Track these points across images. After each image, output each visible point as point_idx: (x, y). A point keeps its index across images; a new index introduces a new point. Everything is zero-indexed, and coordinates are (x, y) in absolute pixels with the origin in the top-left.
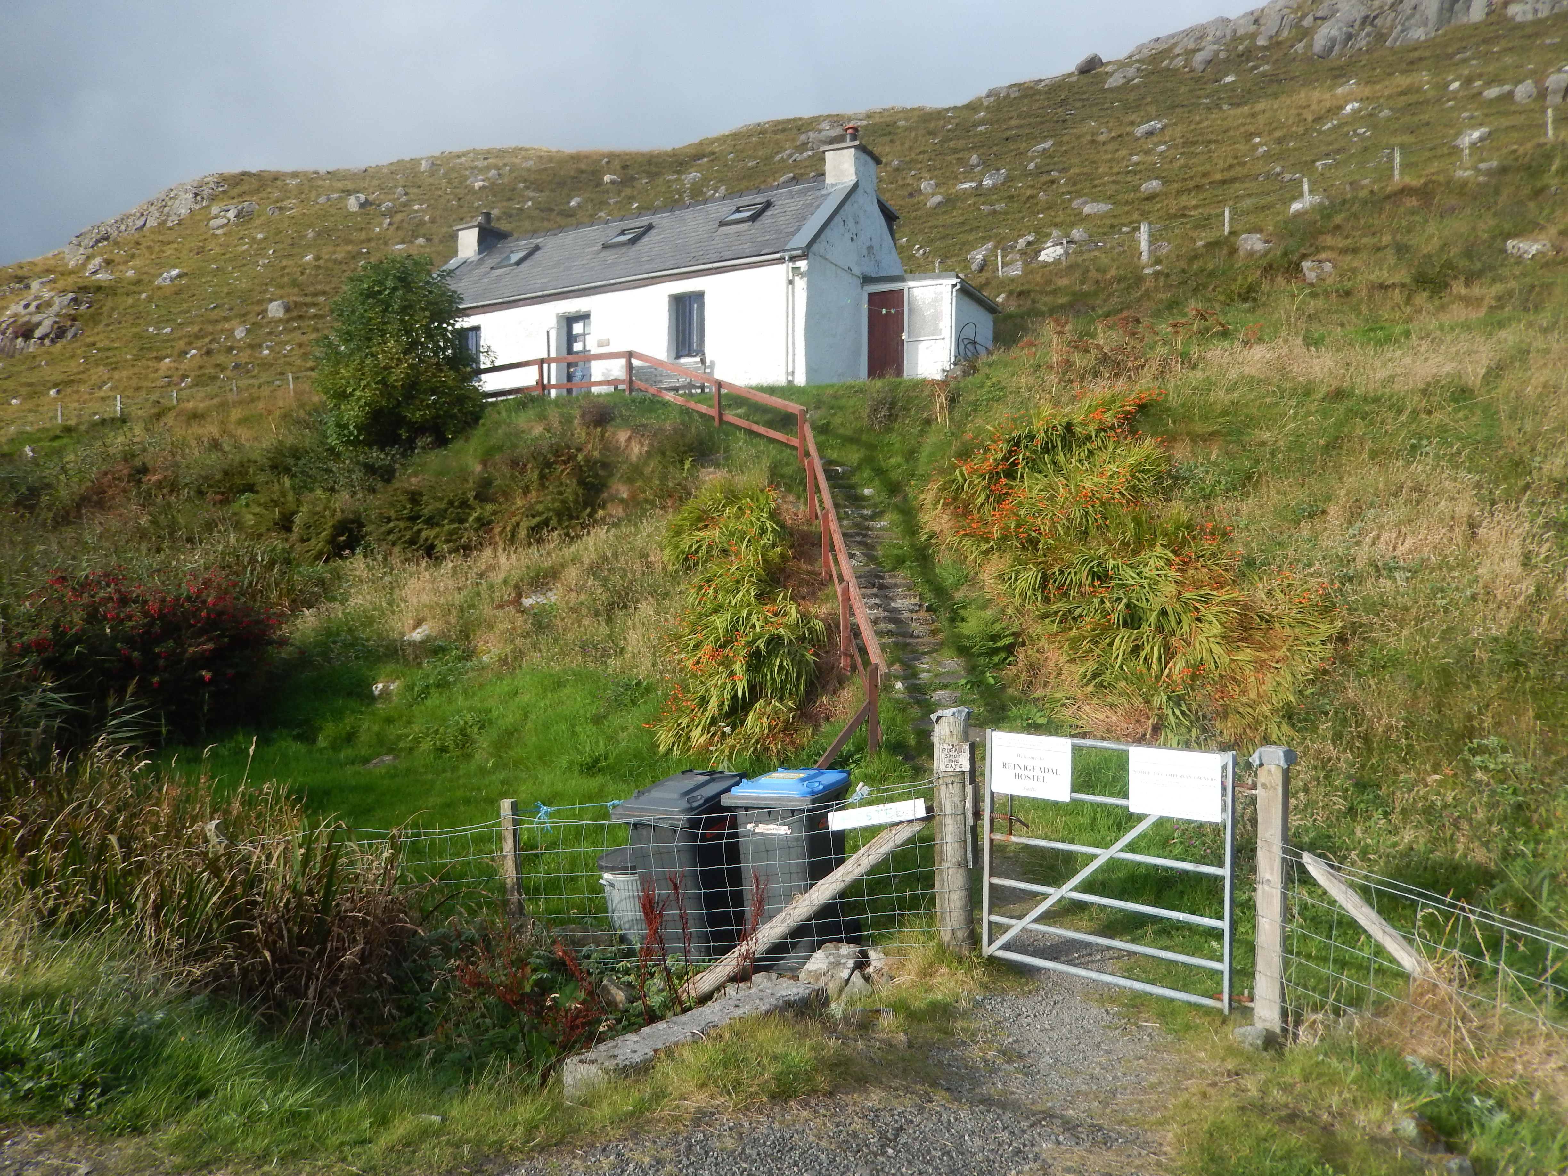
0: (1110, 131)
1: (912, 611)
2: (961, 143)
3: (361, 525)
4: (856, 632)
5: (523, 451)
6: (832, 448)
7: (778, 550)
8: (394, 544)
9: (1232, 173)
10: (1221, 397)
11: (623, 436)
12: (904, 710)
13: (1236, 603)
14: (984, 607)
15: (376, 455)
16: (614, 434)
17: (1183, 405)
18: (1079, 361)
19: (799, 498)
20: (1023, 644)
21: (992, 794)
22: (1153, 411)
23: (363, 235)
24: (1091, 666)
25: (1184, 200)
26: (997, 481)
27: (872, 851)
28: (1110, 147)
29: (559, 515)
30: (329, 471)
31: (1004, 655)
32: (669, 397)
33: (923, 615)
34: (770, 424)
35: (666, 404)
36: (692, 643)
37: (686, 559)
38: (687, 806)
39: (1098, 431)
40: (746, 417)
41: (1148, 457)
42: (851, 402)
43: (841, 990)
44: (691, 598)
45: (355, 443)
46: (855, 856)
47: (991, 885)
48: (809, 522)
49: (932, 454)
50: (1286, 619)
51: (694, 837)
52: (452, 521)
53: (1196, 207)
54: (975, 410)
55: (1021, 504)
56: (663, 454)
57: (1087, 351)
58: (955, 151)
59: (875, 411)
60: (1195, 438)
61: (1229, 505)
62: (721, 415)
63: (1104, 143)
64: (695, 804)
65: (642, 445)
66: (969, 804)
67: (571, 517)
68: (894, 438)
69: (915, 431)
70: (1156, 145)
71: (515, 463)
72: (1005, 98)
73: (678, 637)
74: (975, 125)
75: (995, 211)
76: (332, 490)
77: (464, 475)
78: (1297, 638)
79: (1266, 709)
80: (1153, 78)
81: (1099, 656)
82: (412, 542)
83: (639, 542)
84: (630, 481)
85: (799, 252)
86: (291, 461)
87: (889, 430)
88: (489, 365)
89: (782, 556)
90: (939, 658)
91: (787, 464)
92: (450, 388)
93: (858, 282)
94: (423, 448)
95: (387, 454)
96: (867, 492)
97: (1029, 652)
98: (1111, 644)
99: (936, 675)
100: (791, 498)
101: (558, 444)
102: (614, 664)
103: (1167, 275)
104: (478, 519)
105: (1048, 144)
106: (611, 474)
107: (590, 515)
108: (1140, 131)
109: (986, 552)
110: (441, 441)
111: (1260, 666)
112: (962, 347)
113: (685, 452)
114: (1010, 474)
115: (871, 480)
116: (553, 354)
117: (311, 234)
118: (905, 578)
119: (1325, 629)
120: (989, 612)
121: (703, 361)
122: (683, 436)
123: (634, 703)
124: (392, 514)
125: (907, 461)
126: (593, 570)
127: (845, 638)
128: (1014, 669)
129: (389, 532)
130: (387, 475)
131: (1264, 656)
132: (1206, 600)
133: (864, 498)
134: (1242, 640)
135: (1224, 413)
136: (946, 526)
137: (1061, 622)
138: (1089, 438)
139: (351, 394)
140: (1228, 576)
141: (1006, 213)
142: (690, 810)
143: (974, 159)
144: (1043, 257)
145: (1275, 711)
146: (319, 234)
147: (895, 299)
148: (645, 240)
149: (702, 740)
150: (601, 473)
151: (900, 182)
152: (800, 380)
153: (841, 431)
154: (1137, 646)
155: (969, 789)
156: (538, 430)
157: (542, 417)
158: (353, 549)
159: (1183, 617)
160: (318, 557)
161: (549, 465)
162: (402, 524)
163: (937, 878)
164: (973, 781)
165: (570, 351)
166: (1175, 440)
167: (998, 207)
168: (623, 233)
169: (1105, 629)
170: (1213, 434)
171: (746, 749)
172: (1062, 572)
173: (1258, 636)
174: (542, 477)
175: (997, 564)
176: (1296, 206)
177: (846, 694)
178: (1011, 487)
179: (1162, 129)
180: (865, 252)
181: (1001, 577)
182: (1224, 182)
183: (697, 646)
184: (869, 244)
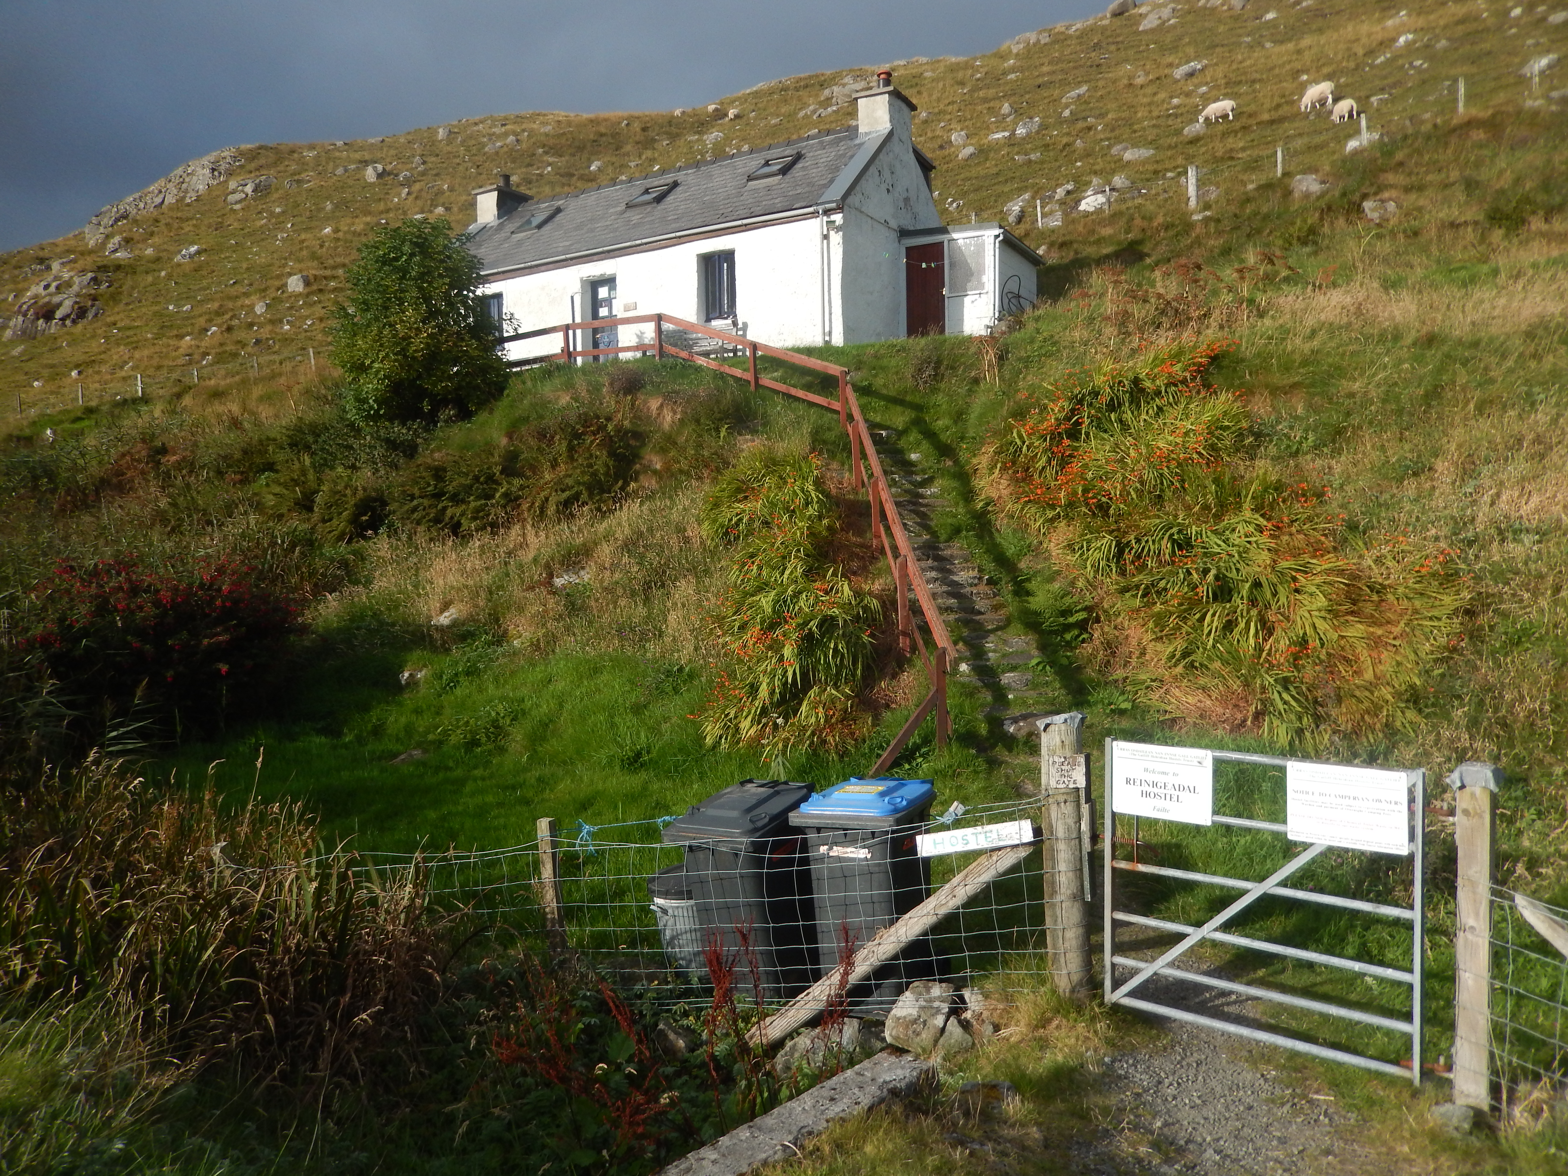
0: (1147, 74)
1: (971, 585)
2: (991, 92)
3: (384, 504)
4: (915, 609)
5: (549, 422)
6: (875, 410)
7: (825, 522)
8: (418, 523)
9: (1280, 112)
10: (1298, 345)
11: (654, 404)
12: (971, 695)
13: (1341, 572)
14: (1051, 579)
15: (399, 431)
16: (645, 402)
17: (1259, 355)
18: (1138, 311)
19: (843, 464)
20: (1098, 620)
21: (1114, 814)
22: (1226, 362)
23: (382, 206)
24: (1179, 644)
25: (1231, 142)
26: (1060, 442)
27: (969, 880)
28: (1149, 90)
29: (590, 488)
30: (350, 447)
31: (1076, 632)
32: (701, 361)
33: (983, 588)
34: (808, 387)
35: (698, 369)
36: (737, 624)
37: (726, 533)
38: (751, 826)
39: (1167, 385)
40: (783, 380)
41: (1225, 413)
42: (893, 362)
43: (936, 1041)
44: (734, 576)
45: (376, 417)
46: (947, 886)
47: (1114, 921)
48: (855, 491)
49: (982, 416)
50: (1401, 590)
51: (759, 863)
52: (478, 498)
53: (1243, 149)
54: (1026, 367)
55: (1086, 466)
56: (698, 421)
57: (1145, 301)
58: (985, 100)
59: (920, 371)
60: (1275, 391)
61: (1319, 462)
62: (757, 379)
63: (1142, 87)
64: (760, 824)
65: (675, 413)
66: (1085, 826)
67: (602, 491)
68: (940, 398)
69: (963, 391)
70: (1198, 86)
71: (542, 435)
72: (1035, 45)
73: (720, 620)
74: (1005, 73)
75: (1030, 161)
76: (353, 467)
77: (489, 449)
78: (1416, 611)
79: (1386, 692)
80: (1190, 18)
81: (1188, 634)
82: (437, 520)
83: (675, 516)
84: (663, 451)
85: (834, 205)
86: (310, 439)
87: (934, 390)
88: (512, 333)
89: (830, 528)
90: (1005, 636)
91: (829, 429)
92: (472, 358)
93: (894, 236)
94: (446, 421)
95: (409, 429)
96: (914, 457)
97: (1106, 629)
98: (1202, 619)
99: (1004, 656)
100: (835, 465)
101: (586, 414)
102: (653, 648)
103: (1218, 221)
104: (506, 495)
105: (1084, 88)
106: (643, 445)
107: (622, 489)
108: (1179, 73)
109: (1052, 520)
110: (465, 415)
111: (1376, 643)
112: (1006, 301)
113: (721, 420)
114: (1074, 434)
115: (918, 444)
116: (578, 320)
117: (329, 206)
118: (961, 549)
119: (1449, 600)
120: (1056, 586)
121: (735, 324)
122: (718, 402)
123: (676, 691)
124: (416, 492)
125: (956, 422)
126: (628, 546)
127: (903, 617)
128: (1088, 648)
129: (414, 510)
130: (410, 450)
131: (1380, 632)
132: (1305, 570)
133: (911, 464)
134: (1352, 613)
135: (1305, 363)
136: (1005, 492)
137: (1143, 596)
138: (1158, 393)
139: (370, 367)
140: (1328, 543)
141: (1042, 162)
142: (755, 830)
143: (1006, 108)
144: (1083, 206)
145: (1398, 695)
146: (336, 206)
147: (935, 252)
148: (670, 198)
149: (752, 732)
150: (632, 442)
151: (929, 134)
152: (838, 340)
153: (885, 392)
154: (1229, 622)
155: (1085, 809)
156: (565, 399)
157: (569, 386)
158: (376, 530)
159: (1280, 588)
160: (340, 538)
161: (577, 436)
162: (426, 502)
163: (1048, 913)
164: (1088, 800)
165: (595, 315)
166: (1253, 394)
167: (1033, 157)
168: (647, 191)
169: (1191, 604)
170: (1295, 386)
171: (801, 742)
172: (1138, 541)
173: (1369, 608)
174: (571, 449)
175: (1063, 533)
176: (1352, 144)
177: (906, 677)
178: (1076, 449)
179: (1202, 70)
180: (902, 204)
181: (1070, 547)
182: (1272, 122)
183: (743, 627)
184: (905, 195)
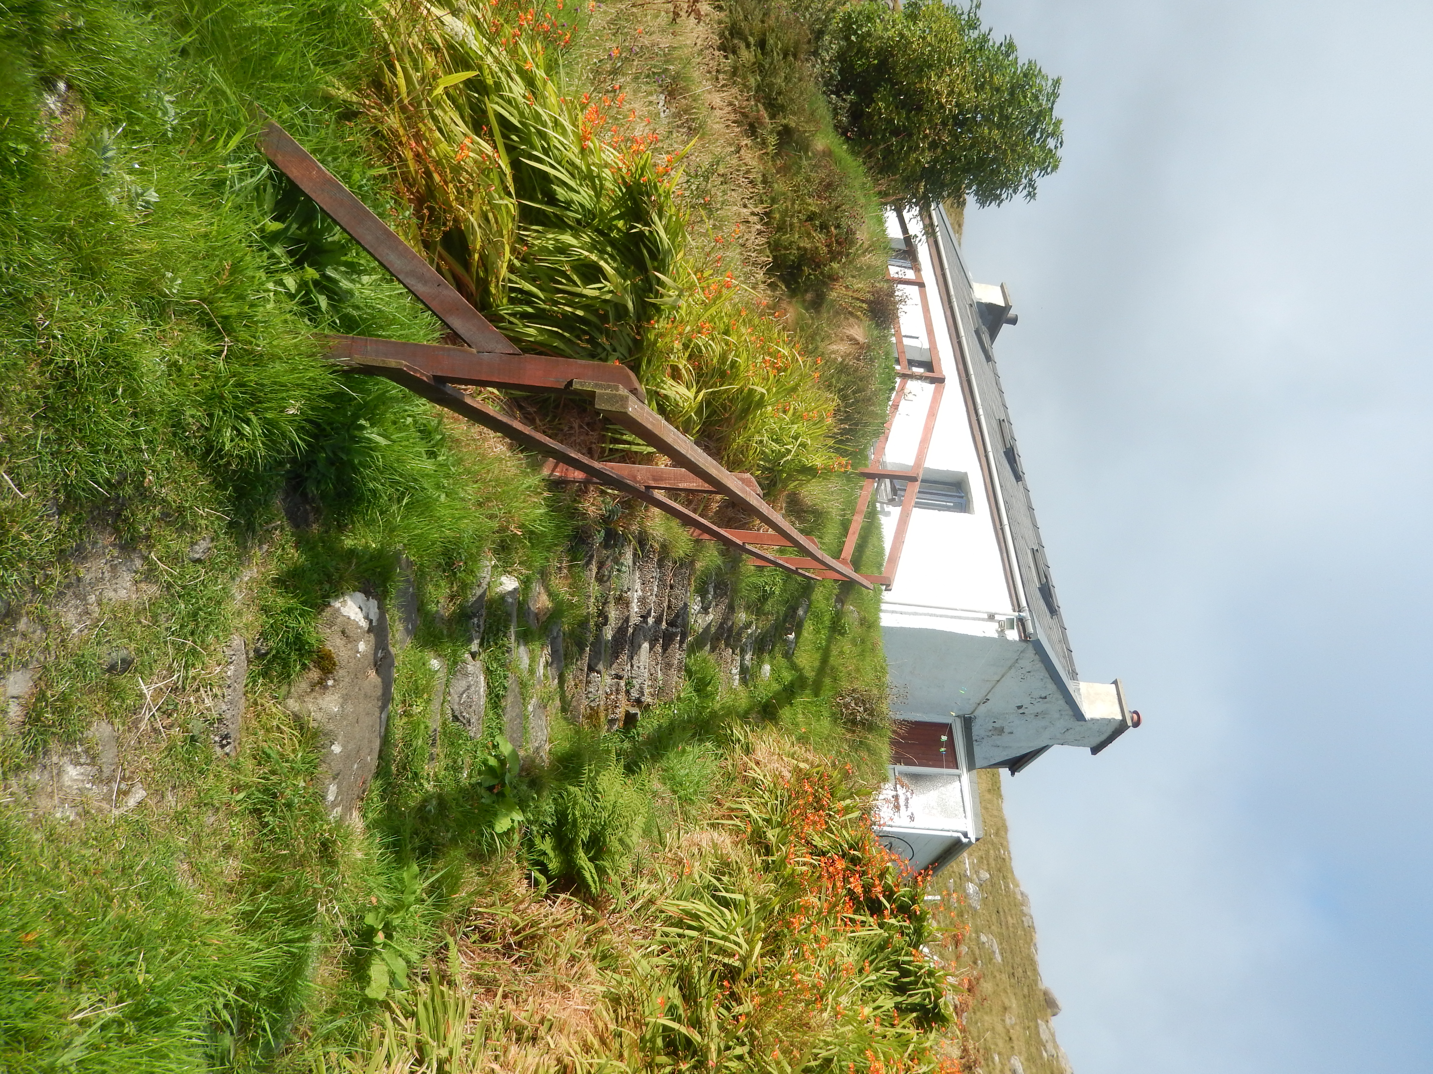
0: (1013, 1028)
1: (630, 682)
2: (992, 862)
11: (858, 333)
16: (860, 323)
20: (586, 917)
28: (1002, 1029)
31: (556, 866)
33: (623, 704)
42: (867, 671)
68: (826, 724)
72: (1023, 911)
74: (1004, 878)
85: (1030, 629)
87: (835, 718)
93: (967, 711)
97: (567, 935)
104: (759, 120)
105: (999, 958)
106: (807, 306)
108: (1015, 1062)
115: (779, 679)
118: (676, 689)
147: (948, 757)
150: (811, 294)
153: (835, 650)
180: (998, 724)
184: (1006, 730)
